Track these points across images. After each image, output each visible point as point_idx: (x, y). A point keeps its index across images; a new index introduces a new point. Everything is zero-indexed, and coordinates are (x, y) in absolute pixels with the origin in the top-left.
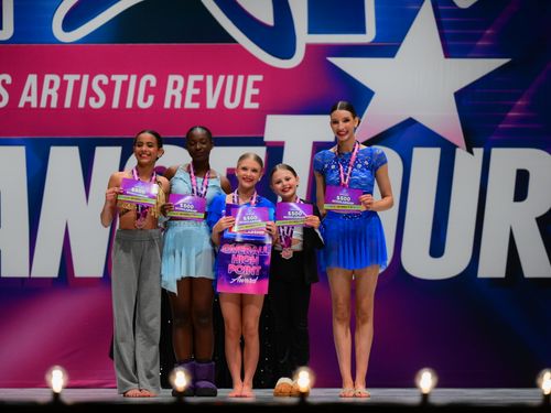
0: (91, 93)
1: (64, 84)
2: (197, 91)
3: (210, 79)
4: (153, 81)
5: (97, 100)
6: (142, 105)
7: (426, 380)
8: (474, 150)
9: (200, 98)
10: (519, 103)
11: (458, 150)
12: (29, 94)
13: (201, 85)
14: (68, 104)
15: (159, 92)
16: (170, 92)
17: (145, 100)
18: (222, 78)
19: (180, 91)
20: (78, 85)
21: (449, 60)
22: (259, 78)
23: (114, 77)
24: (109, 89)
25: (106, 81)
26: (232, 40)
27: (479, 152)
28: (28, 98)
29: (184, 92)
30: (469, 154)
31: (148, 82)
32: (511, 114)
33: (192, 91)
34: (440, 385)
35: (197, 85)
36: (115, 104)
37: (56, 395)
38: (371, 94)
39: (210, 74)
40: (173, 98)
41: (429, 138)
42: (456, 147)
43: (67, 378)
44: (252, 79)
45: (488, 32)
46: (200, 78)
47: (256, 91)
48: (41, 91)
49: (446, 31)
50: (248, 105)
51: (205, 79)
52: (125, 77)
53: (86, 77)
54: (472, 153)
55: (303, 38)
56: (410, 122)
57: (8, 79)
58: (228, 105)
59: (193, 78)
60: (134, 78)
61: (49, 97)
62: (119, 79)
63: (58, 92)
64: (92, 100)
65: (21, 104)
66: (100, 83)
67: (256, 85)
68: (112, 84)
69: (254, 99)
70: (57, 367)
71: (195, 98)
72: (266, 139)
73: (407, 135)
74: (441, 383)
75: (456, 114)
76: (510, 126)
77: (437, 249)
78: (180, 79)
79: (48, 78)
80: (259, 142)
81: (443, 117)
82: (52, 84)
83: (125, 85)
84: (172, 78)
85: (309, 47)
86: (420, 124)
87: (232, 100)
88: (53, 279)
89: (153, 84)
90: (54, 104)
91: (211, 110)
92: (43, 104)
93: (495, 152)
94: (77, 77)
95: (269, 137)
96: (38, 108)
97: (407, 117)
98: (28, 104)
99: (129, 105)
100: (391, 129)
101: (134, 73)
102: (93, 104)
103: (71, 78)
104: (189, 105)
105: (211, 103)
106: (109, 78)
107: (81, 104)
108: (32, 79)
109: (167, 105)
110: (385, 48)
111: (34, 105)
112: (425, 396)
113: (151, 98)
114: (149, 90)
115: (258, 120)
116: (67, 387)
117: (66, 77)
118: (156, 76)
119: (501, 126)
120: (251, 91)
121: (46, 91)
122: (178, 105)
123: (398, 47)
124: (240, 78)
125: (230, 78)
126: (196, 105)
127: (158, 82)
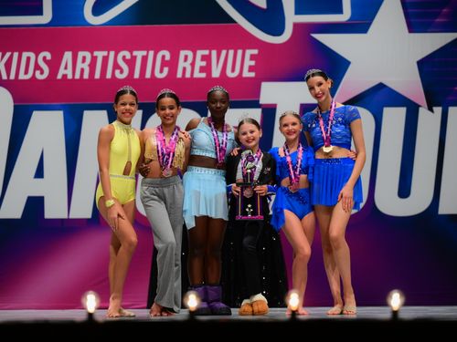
0: (116, 66)
1: (94, 59)
2: (204, 64)
3: (214, 53)
4: (168, 55)
5: (122, 72)
6: (158, 75)
7: (396, 300)
8: (435, 109)
9: (207, 69)
11: (420, 109)
12: (66, 68)
13: (207, 58)
14: (97, 76)
15: (172, 64)
16: (181, 64)
17: (161, 71)
18: (224, 52)
19: (190, 64)
20: (105, 59)
21: (412, 35)
22: (255, 52)
23: (135, 53)
24: (131, 63)
25: (128, 56)
26: (232, 21)
27: (438, 110)
28: (65, 71)
29: (193, 64)
30: (429, 112)
31: (163, 57)
33: (199, 63)
34: (407, 303)
35: (204, 58)
36: (137, 75)
37: (90, 315)
38: (349, 63)
39: (214, 49)
40: (184, 69)
41: (396, 99)
42: (418, 106)
43: (98, 301)
44: (249, 52)
45: (445, 10)
46: (206, 52)
47: (253, 63)
48: (76, 66)
49: (410, 11)
50: (247, 74)
51: (210, 53)
52: (144, 53)
53: (112, 54)
54: (432, 111)
55: (291, 18)
56: (381, 86)
57: (48, 55)
58: (230, 74)
59: (200, 53)
60: (151, 53)
61: (82, 70)
62: (139, 54)
63: (89, 65)
64: (117, 72)
65: (59, 77)
66: (124, 57)
67: (252, 57)
68: (134, 58)
69: (251, 69)
70: (91, 292)
71: (202, 69)
72: (261, 102)
73: (378, 97)
74: (408, 302)
75: (419, 79)
77: (404, 191)
78: (190, 54)
79: (81, 54)
80: (255, 104)
81: (407, 81)
82: (84, 60)
83: (145, 59)
84: (183, 53)
85: (296, 26)
86: (390, 89)
87: (233, 70)
88: (87, 220)
89: (168, 57)
90: (86, 76)
91: (216, 79)
92: (77, 76)
93: (452, 110)
94: (105, 53)
95: (263, 100)
96: (73, 79)
97: (377, 83)
98: (65, 76)
99: (148, 75)
100: (365, 92)
101: (152, 49)
102: (118, 75)
103: (100, 55)
104: (197, 74)
105: (216, 73)
106: (131, 54)
107: (109, 76)
108: (68, 56)
109: (179, 75)
110: (359, 25)
111: (70, 77)
112: (395, 313)
113: (166, 70)
114: (164, 63)
116: (99, 308)
117: (96, 53)
118: (170, 52)
120: (249, 63)
121: (79, 65)
122: (188, 75)
123: (370, 24)
124: (240, 52)
125: (231, 52)
126: (203, 75)
127: (172, 57)
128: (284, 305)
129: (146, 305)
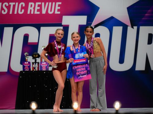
0: (2, 9)
2: (39, 8)
3: (43, 4)
5: (5, 11)
6: (20, 13)
8: (134, 27)
9: (40, 10)
10: (149, 11)
11: (128, 27)
15: (26, 8)
16: (29, 8)
17: (21, 11)
18: (47, 3)
22: (60, 3)
23: (10, 3)
24: (8, 8)
25: (7, 5)
27: (136, 28)
29: (34, 8)
30: (132, 29)
31: (22, 5)
32: (146, 15)
33: (37, 8)
34: (122, 107)
35: (39, 6)
36: (11, 13)
38: (99, 8)
39: (43, 2)
40: (31, 10)
41: (118, 23)
44: (58, 3)
46: (40, 3)
47: (59, 8)
50: (56, 12)
51: (42, 4)
52: (14, 3)
53: (1, 3)
54: (133, 28)
56: (112, 18)
58: (50, 12)
59: (37, 4)
60: (17, 4)
62: (12, 4)
64: (3, 11)
66: (5, 5)
67: (59, 5)
68: (10, 6)
71: (38, 10)
73: (110, 23)
75: (128, 15)
76: (146, 19)
77: (121, 61)
78: (33, 4)
81: (123, 16)
83: (14, 6)
84: (30, 4)
86: (116, 19)
87: (51, 11)
89: (24, 6)
91: (44, 14)
93: (141, 28)
97: (111, 16)
99: (16, 13)
102: (3, 13)
104: (36, 13)
105: (44, 12)
106: (9, 4)
109: (29, 13)
112: (117, 111)
113: (23, 10)
114: (22, 8)
115: (60, 18)
118: (25, 3)
119: (143, 19)
120: (57, 8)
122: (32, 13)
124: (54, 3)
125: (50, 3)
126: (39, 13)
127: (25, 5)
128: (72, 108)
129: (14, 108)
